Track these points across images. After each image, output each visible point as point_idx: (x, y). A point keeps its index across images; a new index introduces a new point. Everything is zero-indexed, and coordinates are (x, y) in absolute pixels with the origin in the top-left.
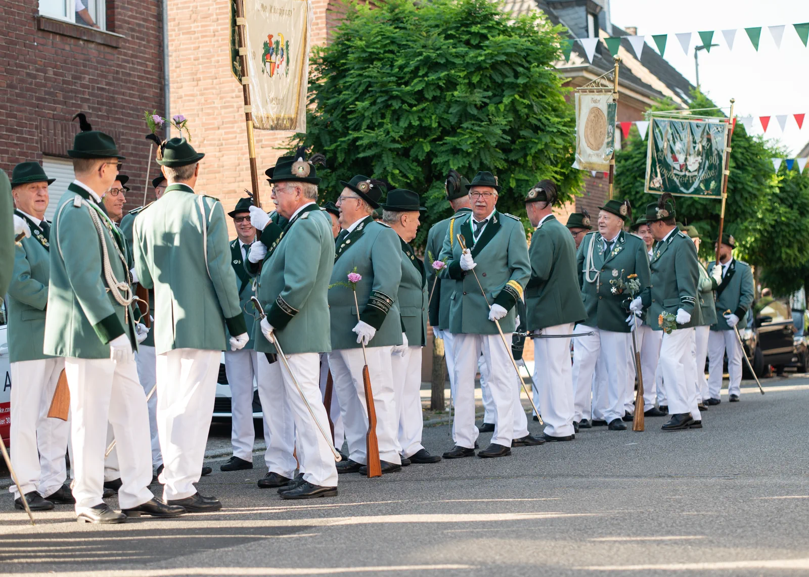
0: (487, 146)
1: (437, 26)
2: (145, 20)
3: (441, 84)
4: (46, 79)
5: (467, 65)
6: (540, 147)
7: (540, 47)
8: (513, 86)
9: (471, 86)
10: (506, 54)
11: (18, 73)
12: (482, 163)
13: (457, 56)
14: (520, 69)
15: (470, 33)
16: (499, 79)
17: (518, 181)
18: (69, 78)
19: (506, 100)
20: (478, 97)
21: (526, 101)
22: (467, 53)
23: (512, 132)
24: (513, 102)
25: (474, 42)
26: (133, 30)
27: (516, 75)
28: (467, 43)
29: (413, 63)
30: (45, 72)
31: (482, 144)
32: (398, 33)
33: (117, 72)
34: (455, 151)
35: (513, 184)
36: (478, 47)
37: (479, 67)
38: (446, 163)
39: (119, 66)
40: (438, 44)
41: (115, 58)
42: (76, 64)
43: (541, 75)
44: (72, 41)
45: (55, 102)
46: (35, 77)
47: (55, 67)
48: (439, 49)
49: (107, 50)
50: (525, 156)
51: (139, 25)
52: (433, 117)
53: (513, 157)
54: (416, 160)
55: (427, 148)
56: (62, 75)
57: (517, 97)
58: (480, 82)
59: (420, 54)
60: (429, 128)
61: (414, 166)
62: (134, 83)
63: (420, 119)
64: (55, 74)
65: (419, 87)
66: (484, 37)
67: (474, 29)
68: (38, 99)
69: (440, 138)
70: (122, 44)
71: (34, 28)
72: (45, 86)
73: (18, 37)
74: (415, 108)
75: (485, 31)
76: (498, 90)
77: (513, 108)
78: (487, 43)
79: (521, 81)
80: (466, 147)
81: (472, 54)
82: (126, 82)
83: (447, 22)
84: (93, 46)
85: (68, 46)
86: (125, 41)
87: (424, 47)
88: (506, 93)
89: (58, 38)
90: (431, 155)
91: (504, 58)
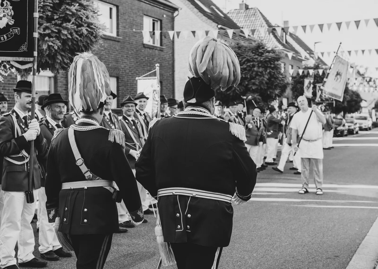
0: (263, 83)
1: (250, 50)
2: (170, 43)
3: (251, 66)
4: (146, 60)
5: (258, 61)
6: (277, 83)
7: (277, 57)
8: (270, 67)
9: (259, 67)
10: (268, 58)
11: (138, 59)
12: (261, 88)
13: (256, 58)
14: (272, 63)
15: (258, 52)
16: (266, 65)
17: (270, 92)
18: (151, 59)
19: (268, 71)
20: (261, 70)
21: (273, 71)
22: (258, 58)
23: (269, 79)
24: (270, 71)
25: (260, 54)
26: (166, 46)
27: (271, 64)
28: (258, 55)
29: (244, 60)
30: (145, 58)
31: (261, 82)
32: (240, 51)
33: (163, 57)
34: (254, 84)
35: (269, 93)
36: (261, 56)
37: (261, 62)
38: (251, 87)
39: (163, 56)
40: (250, 55)
41: (162, 53)
42: (153, 56)
43: (278, 64)
44: (152, 50)
45: (148, 66)
46: (142, 60)
47: (148, 57)
48: (251, 56)
49: (161, 51)
50: (272, 85)
51: (168, 44)
52: (249, 75)
53: (269, 86)
54: (243, 86)
55: (247, 83)
56: (149, 59)
57: (271, 70)
58: (261, 65)
59: (245, 58)
60: (247, 77)
61: (243, 87)
62: (167, 60)
63: (245, 75)
64: (148, 58)
65: (245, 67)
66: (262, 53)
67: (260, 51)
68: (144, 65)
69: (250, 80)
70: (164, 50)
71: (142, 46)
72: (145, 62)
73: (139, 49)
74: (244, 72)
75: (263, 52)
76: (266, 68)
77: (270, 73)
78: (264, 55)
79: (272, 66)
80: (257, 83)
81: (259, 58)
82: (165, 60)
83: (253, 49)
84: (157, 51)
85: (151, 51)
86: (165, 49)
87: (247, 55)
88: (268, 69)
89: (148, 49)
90: (247, 85)
91: (268, 60)
